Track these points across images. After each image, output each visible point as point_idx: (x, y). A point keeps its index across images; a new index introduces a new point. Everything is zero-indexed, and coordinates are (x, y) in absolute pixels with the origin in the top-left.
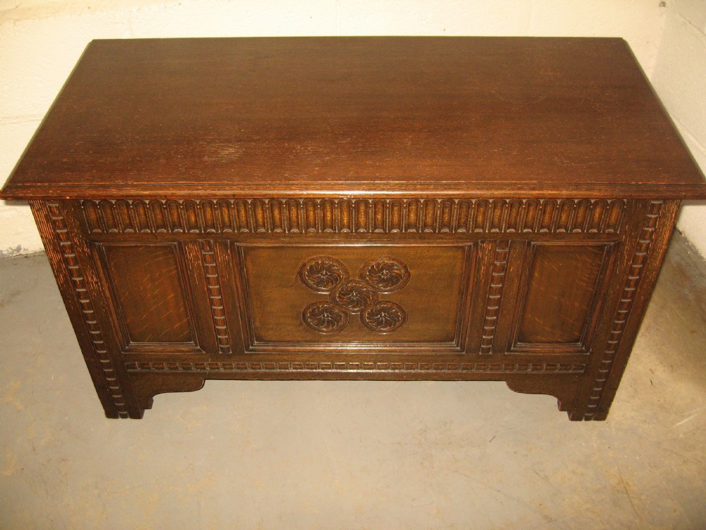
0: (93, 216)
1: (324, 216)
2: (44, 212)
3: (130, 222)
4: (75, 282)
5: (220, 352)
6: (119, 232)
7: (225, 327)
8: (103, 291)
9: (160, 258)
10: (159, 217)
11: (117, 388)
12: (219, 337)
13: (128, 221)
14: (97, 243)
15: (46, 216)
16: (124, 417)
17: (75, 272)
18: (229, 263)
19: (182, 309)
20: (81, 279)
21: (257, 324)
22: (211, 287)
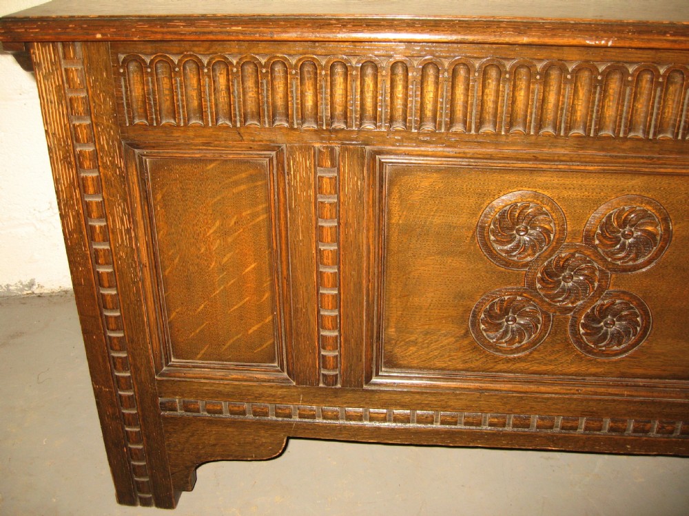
0: (137, 91)
1: (544, 101)
2: (56, 80)
3: (200, 105)
4: (92, 228)
5: (321, 385)
6: (178, 126)
7: (336, 333)
8: (138, 248)
9: (243, 187)
10: (250, 94)
11: (140, 447)
12: (323, 353)
13: (195, 103)
14: (137, 151)
15: (59, 89)
16: (146, 503)
17: (94, 208)
18: (360, 197)
19: (267, 295)
20: (103, 224)
21: (392, 331)
22: (322, 248)
